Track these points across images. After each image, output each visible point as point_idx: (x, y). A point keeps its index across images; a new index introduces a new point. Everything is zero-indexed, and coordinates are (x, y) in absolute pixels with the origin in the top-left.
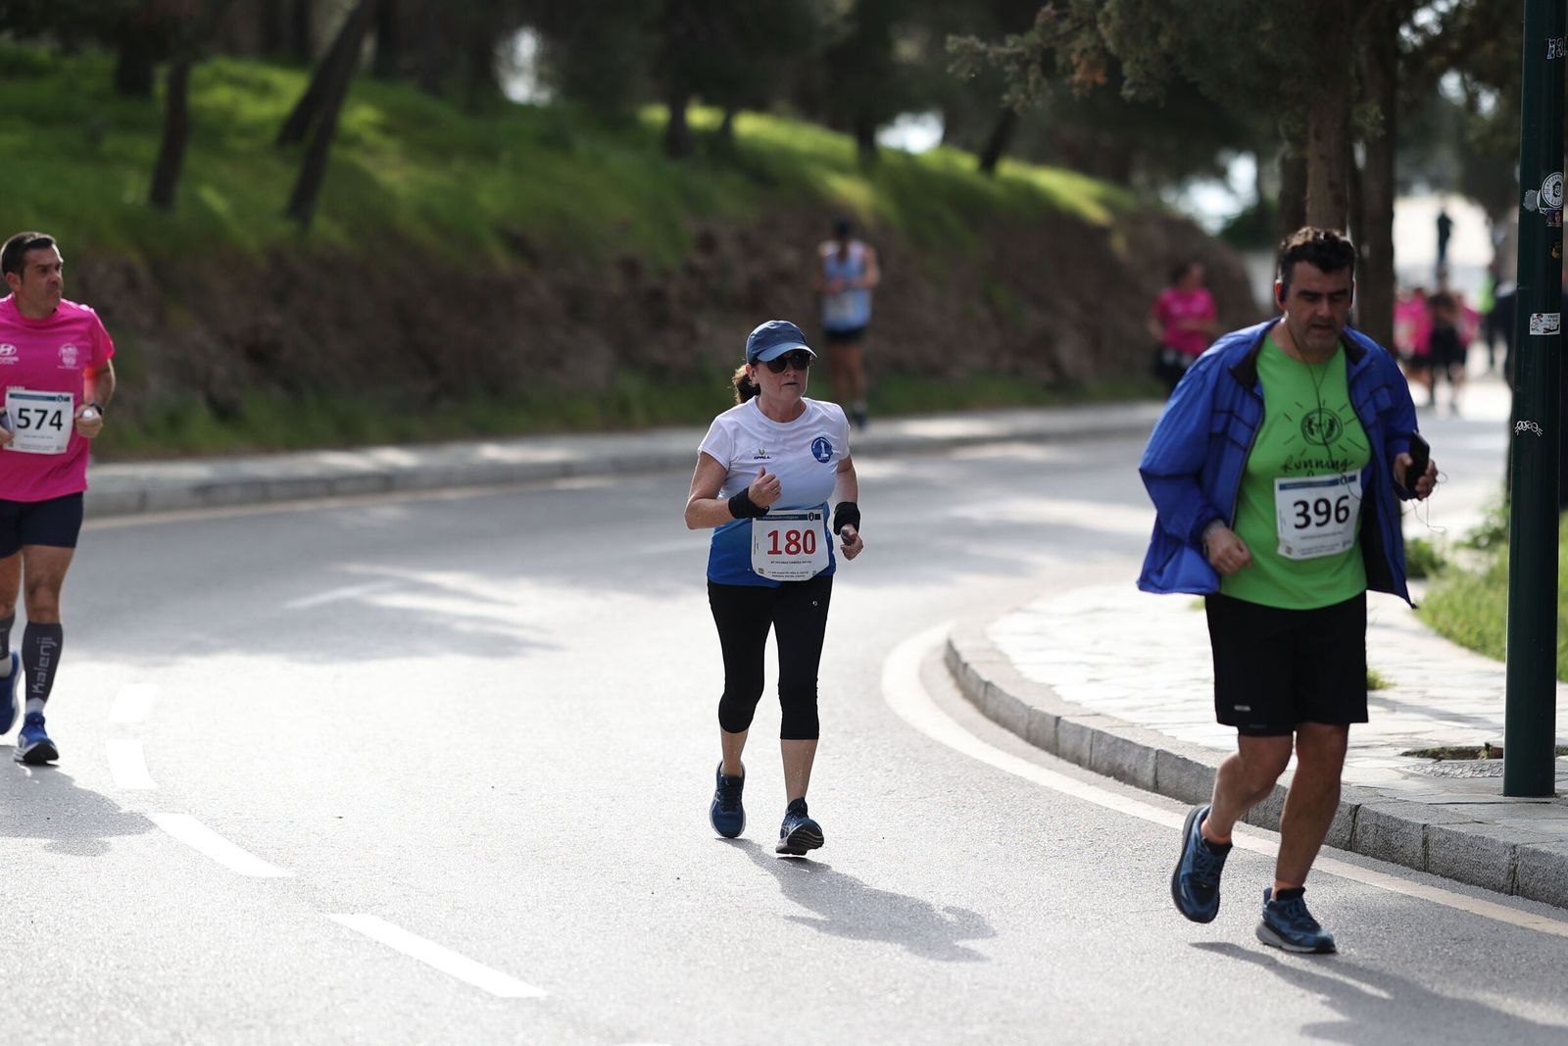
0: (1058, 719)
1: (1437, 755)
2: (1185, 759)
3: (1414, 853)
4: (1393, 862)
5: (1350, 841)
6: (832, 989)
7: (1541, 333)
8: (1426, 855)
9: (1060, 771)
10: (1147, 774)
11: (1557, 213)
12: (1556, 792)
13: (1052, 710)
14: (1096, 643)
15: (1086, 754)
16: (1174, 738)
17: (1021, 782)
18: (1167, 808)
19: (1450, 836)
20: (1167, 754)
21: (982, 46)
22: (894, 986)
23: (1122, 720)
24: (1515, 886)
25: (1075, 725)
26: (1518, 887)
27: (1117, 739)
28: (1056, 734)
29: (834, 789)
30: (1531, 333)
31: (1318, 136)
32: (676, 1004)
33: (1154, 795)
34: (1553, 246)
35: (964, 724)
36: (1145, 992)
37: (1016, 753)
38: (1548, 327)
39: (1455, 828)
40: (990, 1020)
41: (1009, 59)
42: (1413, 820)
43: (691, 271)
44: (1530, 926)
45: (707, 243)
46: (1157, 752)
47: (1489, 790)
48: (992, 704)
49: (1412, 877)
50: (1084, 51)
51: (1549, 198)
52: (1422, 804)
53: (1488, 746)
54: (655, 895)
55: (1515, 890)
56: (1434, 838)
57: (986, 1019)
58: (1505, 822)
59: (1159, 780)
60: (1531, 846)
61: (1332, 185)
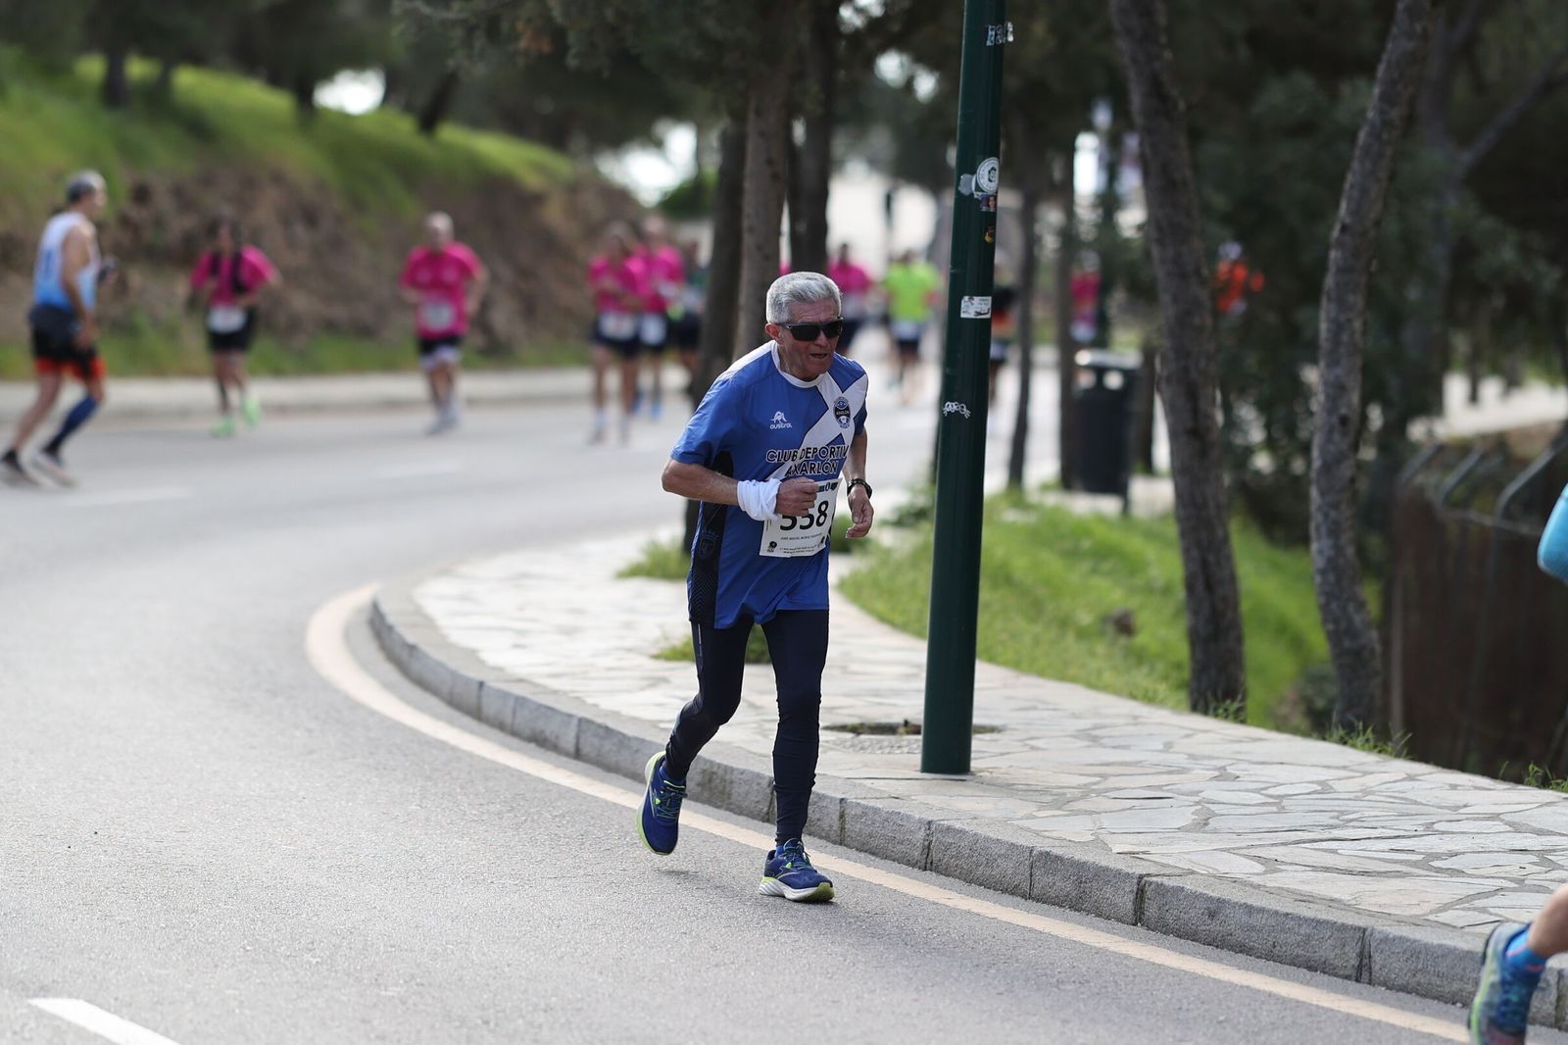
0: (481, 684)
1: (856, 730)
2: (607, 729)
3: (831, 826)
4: (810, 835)
5: (768, 813)
6: (248, 948)
7: (973, 317)
8: (842, 829)
9: (483, 736)
10: (568, 742)
11: (992, 198)
12: (972, 769)
13: (474, 674)
14: (521, 609)
15: (508, 719)
16: (595, 706)
17: (443, 746)
18: (588, 775)
19: (866, 811)
20: (589, 722)
21: (426, 10)
22: (310, 946)
23: (544, 687)
24: (929, 861)
25: (498, 691)
26: (932, 863)
27: (540, 706)
28: (479, 698)
29: (254, 748)
30: (963, 315)
31: (758, 113)
32: (90, 959)
33: (575, 762)
34: (987, 230)
35: (388, 687)
36: (562, 957)
37: (437, 716)
38: (978, 310)
39: (872, 803)
40: (405, 982)
41: (454, 23)
42: (830, 793)
43: (125, 221)
44: (942, 901)
45: (141, 195)
46: (581, 720)
47: (906, 766)
48: (416, 666)
49: (827, 849)
50: (529, 21)
51: (984, 183)
52: (839, 778)
53: (906, 723)
54: (72, 849)
55: (928, 865)
56: (851, 812)
57: (401, 982)
58: (921, 798)
59: (581, 746)
60: (945, 822)
61: (770, 162)
